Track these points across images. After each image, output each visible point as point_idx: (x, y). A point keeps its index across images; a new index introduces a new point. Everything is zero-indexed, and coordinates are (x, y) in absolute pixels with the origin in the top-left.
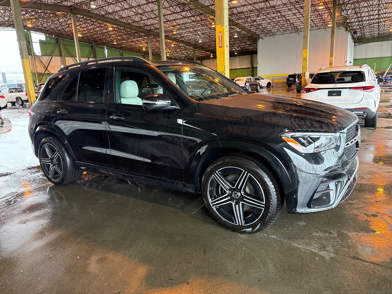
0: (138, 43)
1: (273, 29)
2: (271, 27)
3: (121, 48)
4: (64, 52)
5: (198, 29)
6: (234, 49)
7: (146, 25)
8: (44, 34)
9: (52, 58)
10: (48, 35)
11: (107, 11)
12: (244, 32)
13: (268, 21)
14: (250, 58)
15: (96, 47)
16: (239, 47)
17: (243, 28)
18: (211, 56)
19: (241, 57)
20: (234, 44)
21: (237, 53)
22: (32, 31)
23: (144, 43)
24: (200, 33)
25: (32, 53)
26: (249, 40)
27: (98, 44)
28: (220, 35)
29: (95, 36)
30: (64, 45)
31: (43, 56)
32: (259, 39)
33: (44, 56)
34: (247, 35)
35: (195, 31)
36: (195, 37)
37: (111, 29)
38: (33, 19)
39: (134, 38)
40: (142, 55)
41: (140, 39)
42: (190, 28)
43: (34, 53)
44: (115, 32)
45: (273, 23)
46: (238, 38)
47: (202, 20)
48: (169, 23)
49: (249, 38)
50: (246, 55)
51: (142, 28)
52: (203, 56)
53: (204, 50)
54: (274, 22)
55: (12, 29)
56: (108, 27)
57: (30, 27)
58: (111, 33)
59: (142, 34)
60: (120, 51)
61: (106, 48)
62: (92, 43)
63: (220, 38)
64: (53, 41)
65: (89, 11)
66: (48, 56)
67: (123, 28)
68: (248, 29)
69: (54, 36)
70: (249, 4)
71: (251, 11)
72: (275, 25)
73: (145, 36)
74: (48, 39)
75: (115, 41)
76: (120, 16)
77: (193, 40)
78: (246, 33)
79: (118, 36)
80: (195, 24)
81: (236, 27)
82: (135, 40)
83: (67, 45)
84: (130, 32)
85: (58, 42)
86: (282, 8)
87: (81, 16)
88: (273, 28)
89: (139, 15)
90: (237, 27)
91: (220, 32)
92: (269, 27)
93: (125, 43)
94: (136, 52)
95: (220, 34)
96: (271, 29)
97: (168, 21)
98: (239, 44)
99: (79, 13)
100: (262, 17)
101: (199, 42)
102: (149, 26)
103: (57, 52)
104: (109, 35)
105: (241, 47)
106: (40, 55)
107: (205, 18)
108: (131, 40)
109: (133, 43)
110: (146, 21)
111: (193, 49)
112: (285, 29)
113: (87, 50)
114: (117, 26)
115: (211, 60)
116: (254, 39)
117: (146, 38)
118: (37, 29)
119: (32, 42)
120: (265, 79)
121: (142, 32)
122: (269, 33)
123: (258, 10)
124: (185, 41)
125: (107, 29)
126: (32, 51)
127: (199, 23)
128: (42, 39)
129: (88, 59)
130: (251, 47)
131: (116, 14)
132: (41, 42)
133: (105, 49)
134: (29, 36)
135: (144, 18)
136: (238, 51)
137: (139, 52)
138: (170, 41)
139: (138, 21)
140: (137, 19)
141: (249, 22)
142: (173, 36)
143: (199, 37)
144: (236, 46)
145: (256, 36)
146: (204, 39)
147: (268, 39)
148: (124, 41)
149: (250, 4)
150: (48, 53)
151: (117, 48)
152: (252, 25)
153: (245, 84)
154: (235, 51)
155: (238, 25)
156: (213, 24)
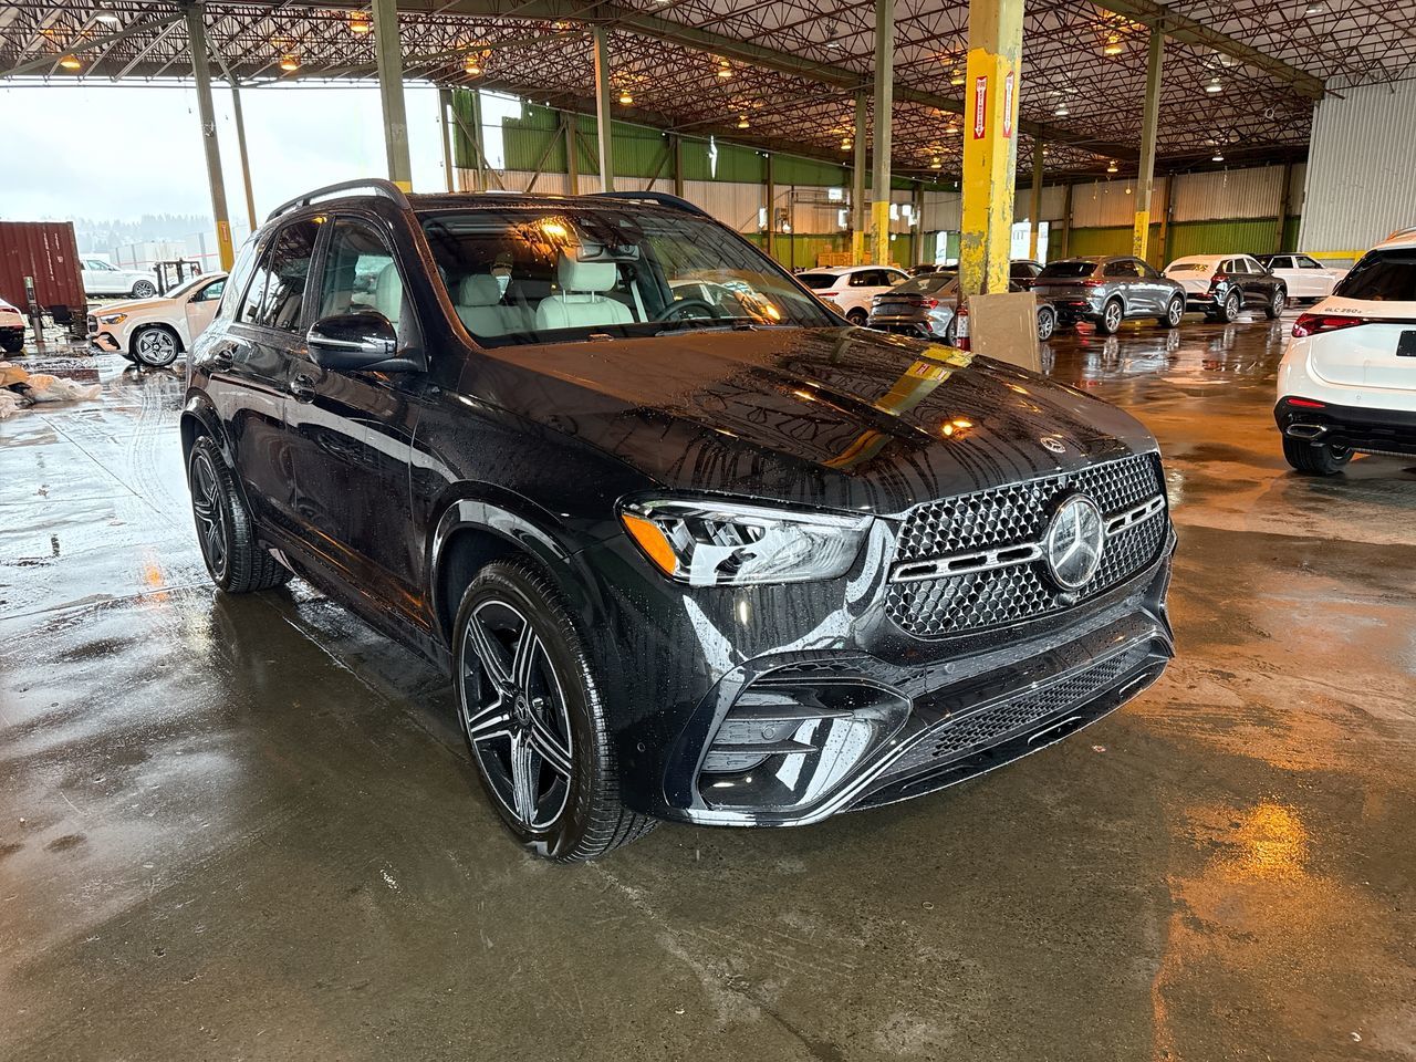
0: (826, 121)
1: (1389, 53)
2: (1379, 47)
3: (767, 144)
4: (575, 157)
5: (1050, 65)
6: (1211, 142)
7: (850, 53)
8: (518, 98)
9: (536, 177)
10: (530, 101)
11: (711, 11)
12: (1252, 71)
13: (1363, 21)
14: (1281, 176)
15: (679, 141)
16: (1233, 132)
17: (1248, 55)
18: (1110, 170)
19: (1242, 173)
20: (1212, 120)
21: (1222, 155)
22: (485, 87)
23: (846, 122)
24: (1061, 78)
25: (479, 161)
26: (1274, 102)
27: (687, 130)
29: (677, 101)
30: (576, 132)
31: (511, 170)
32: (1323, 98)
33: (513, 170)
34: (1267, 81)
35: (1042, 73)
36: (1041, 95)
37: (726, 74)
38: (485, 48)
39: (809, 106)
40: (840, 168)
41: (833, 106)
43: (484, 162)
44: (741, 84)
45: (1391, 27)
46: (1224, 95)
47: (1065, 28)
48: (934, 43)
49: (1277, 96)
50: (1264, 165)
51: (838, 68)
52: (1077, 170)
53: (1079, 146)
54: (1394, 23)
55: (424, 85)
56: (720, 68)
57: (474, 75)
58: (730, 88)
59: (839, 89)
60: (761, 153)
61: (716, 144)
62: (667, 127)
64: (546, 122)
65: (652, 14)
66: (524, 170)
67: (771, 71)
68: (1272, 55)
69: (548, 104)
72: (1398, 34)
73: (846, 97)
74: (531, 114)
75: (743, 118)
76: (758, 25)
77: (1033, 107)
78: (1262, 73)
79: (753, 100)
80: (1037, 45)
81: (1215, 51)
82: (813, 110)
83: (587, 133)
84: (795, 84)
85: (558, 124)
87: (629, 34)
88: (1389, 49)
89: (826, 20)
90: (1221, 52)
91: (981, 78)
92: (1371, 46)
93: (779, 125)
94: (820, 157)
95: (982, 84)
96: (1378, 55)
97: (934, 37)
98: (1231, 122)
99: (618, 22)
101: (1058, 113)
102: (863, 59)
103: (554, 158)
104: (723, 97)
105: (1243, 131)
106: (503, 167)
107: (1079, 20)
108: (801, 113)
109: (808, 125)
110: (850, 40)
111: (1032, 143)
113: (650, 149)
114: (747, 65)
115: (1110, 184)
116: (1300, 98)
117: (852, 103)
118: (498, 84)
119: (480, 125)
120: (1327, 266)
121: (838, 83)
122: (1368, 72)
125: (713, 74)
126: (479, 155)
127: (1054, 40)
128: (513, 116)
129: (649, 181)
130: (1289, 134)
131: (745, 19)
132: (509, 127)
133: (713, 146)
134: (474, 105)
135: (842, 29)
136: (1226, 149)
137: (828, 157)
138: (944, 113)
139: (821, 44)
140: (816, 33)
141: (1275, 28)
142: (956, 92)
143: (1057, 93)
144: (1219, 129)
145: (1308, 87)
146: (1077, 103)
147: (1364, 99)
148: (776, 118)
150: (527, 161)
151: (750, 143)
152: (1290, 40)
153: (1214, 284)
154: (1215, 146)
155: (1222, 42)
156: (1113, 39)
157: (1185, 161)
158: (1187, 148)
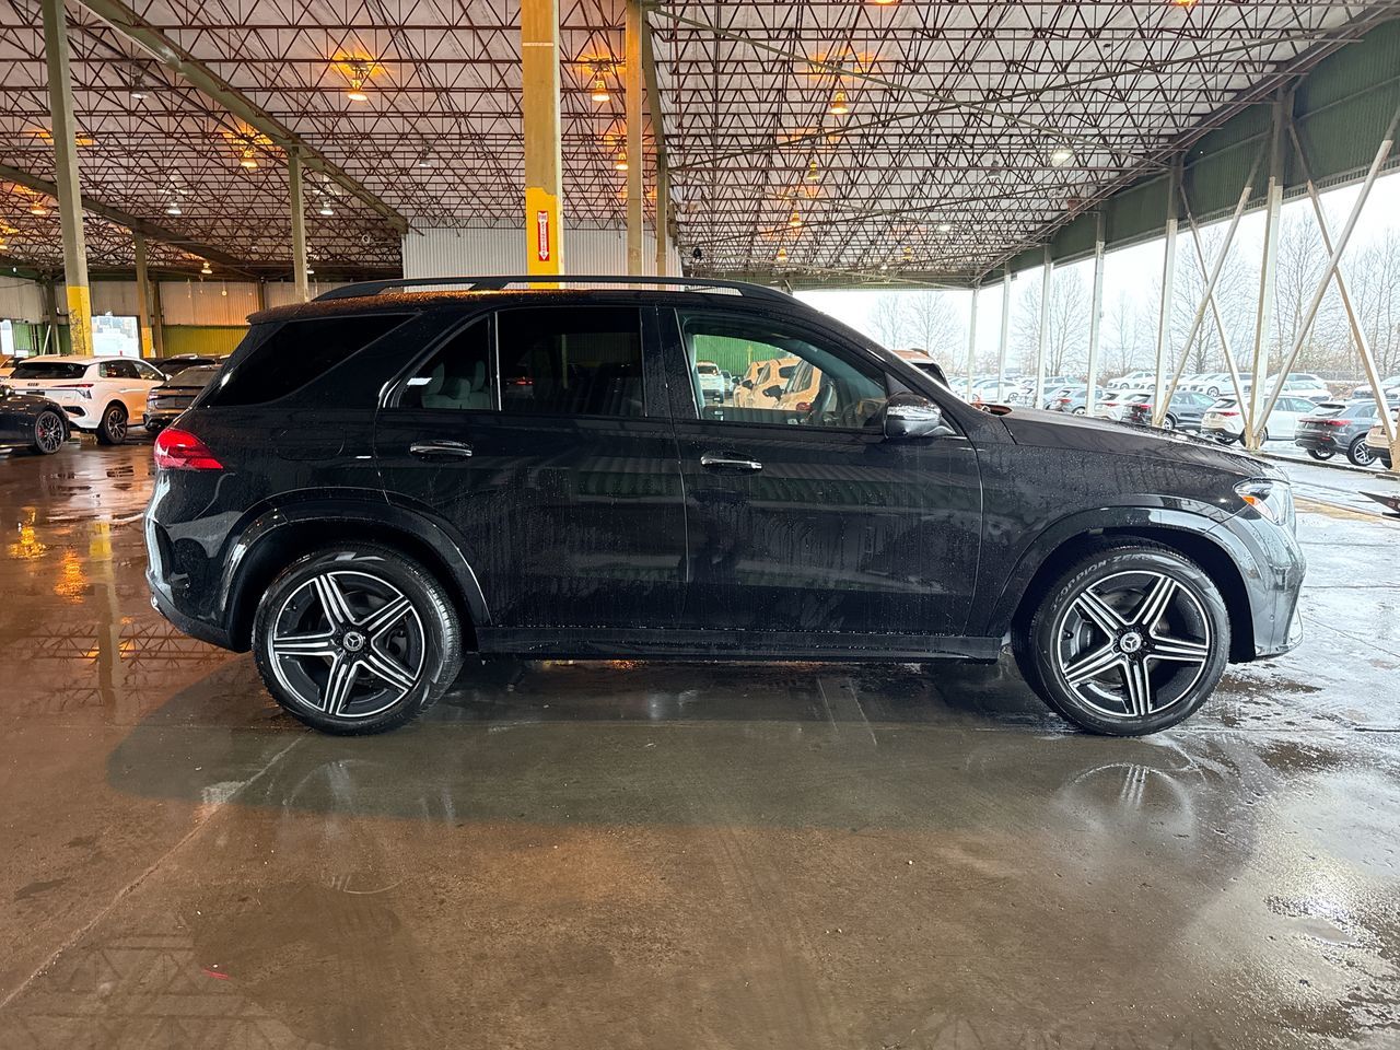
1: (459, 207)
2: (454, 201)
12: (356, 202)
13: (450, 180)
17: (358, 189)
18: (203, 271)
21: (313, 269)
24: (177, 179)
28: (541, 221)
32: (407, 232)
34: (364, 213)
36: (151, 192)
42: (142, 157)
45: (465, 188)
49: (369, 226)
50: (345, 281)
52: (168, 268)
53: (176, 245)
54: (467, 185)
63: (543, 231)
68: (374, 192)
70: (399, 112)
71: (403, 136)
72: (469, 194)
77: (137, 201)
78: (364, 205)
81: (327, 181)
86: (505, 146)
88: (460, 203)
91: (543, 212)
92: (449, 200)
95: (543, 217)
96: (451, 207)
100: (436, 163)
101: (168, 211)
112: (497, 213)
115: (201, 285)
116: (388, 230)
122: (444, 219)
123: (423, 139)
124: (104, 199)
136: (316, 265)
143: (168, 192)
145: (397, 222)
146: (188, 204)
147: (437, 237)
149: (403, 113)
155: (338, 175)
156: (248, 154)
157: (276, 271)
158: (280, 259)
